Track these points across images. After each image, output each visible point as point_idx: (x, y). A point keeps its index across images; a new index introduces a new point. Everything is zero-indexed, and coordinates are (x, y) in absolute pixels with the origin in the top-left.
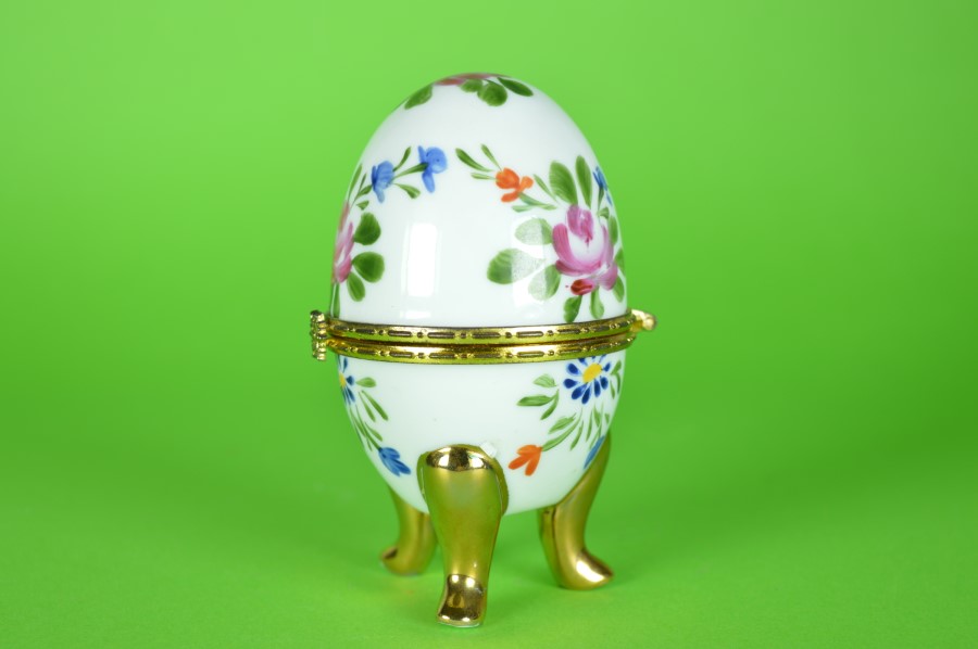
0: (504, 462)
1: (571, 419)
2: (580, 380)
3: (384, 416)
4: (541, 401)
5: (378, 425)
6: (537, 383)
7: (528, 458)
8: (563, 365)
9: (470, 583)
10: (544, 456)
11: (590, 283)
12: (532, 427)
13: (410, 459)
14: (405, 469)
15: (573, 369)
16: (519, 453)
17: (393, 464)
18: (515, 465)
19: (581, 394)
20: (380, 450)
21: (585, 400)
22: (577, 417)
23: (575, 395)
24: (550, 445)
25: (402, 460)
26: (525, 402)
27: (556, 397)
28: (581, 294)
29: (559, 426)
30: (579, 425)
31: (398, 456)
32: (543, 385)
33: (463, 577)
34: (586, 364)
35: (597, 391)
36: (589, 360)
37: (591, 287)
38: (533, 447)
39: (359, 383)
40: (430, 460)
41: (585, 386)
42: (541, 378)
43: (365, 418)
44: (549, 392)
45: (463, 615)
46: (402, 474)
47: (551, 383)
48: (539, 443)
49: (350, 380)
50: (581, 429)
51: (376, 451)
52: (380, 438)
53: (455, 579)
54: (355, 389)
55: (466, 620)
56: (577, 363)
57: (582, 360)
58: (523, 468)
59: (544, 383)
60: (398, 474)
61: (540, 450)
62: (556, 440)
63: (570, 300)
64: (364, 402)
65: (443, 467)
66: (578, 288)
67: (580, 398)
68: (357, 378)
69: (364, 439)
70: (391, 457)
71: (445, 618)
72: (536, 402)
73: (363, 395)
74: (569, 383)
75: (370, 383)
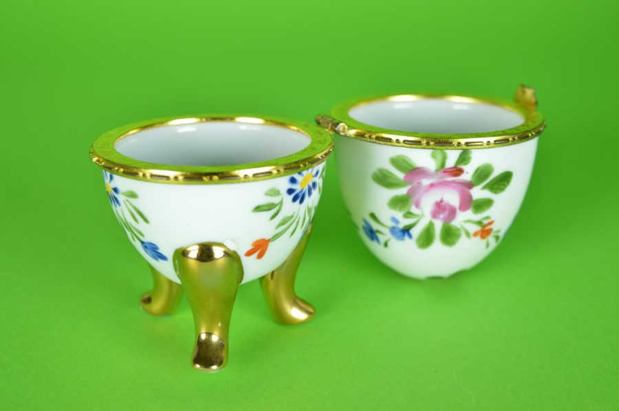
0: (241, 253)
1: (292, 217)
2: (298, 188)
3: (146, 221)
4: (269, 207)
5: (141, 226)
6: (267, 194)
7: (260, 248)
8: (286, 179)
9: (215, 338)
10: (271, 245)
11: (445, 174)
12: (263, 226)
13: (167, 250)
14: (163, 258)
15: (293, 181)
16: (253, 245)
17: (153, 253)
18: (249, 254)
19: (299, 198)
20: (142, 243)
21: (301, 201)
22: (295, 215)
23: (294, 200)
24: (276, 237)
25: (161, 251)
26: (258, 209)
27: (281, 203)
28: (455, 167)
29: (282, 223)
30: (297, 220)
31: (157, 248)
32: (271, 195)
33: (209, 334)
34: (303, 175)
35: (310, 193)
36: (305, 173)
37: (445, 172)
38: (264, 240)
39: (123, 194)
40: (183, 253)
41: (301, 191)
42: (270, 190)
43: (130, 219)
44: (276, 200)
45: (213, 364)
46: (160, 260)
47: (277, 193)
48: (267, 237)
49: (116, 190)
50: (298, 222)
51: (140, 243)
52: (143, 235)
53: (203, 337)
54: (120, 197)
55: (214, 367)
56: (296, 176)
57: (300, 173)
58: (256, 255)
59: (272, 193)
60: (157, 260)
61: (268, 241)
62: (280, 233)
63: (466, 164)
64: (127, 207)
65: (193, 259)
66: (457, 171)
67: (298, 201)
68: (122, 189)
69: (129, 234)
70: (153, 249)
71: (198, 366)
72: (267, 208)
73: (126, 202)
74: (290, 191)
75: (133, 195)
